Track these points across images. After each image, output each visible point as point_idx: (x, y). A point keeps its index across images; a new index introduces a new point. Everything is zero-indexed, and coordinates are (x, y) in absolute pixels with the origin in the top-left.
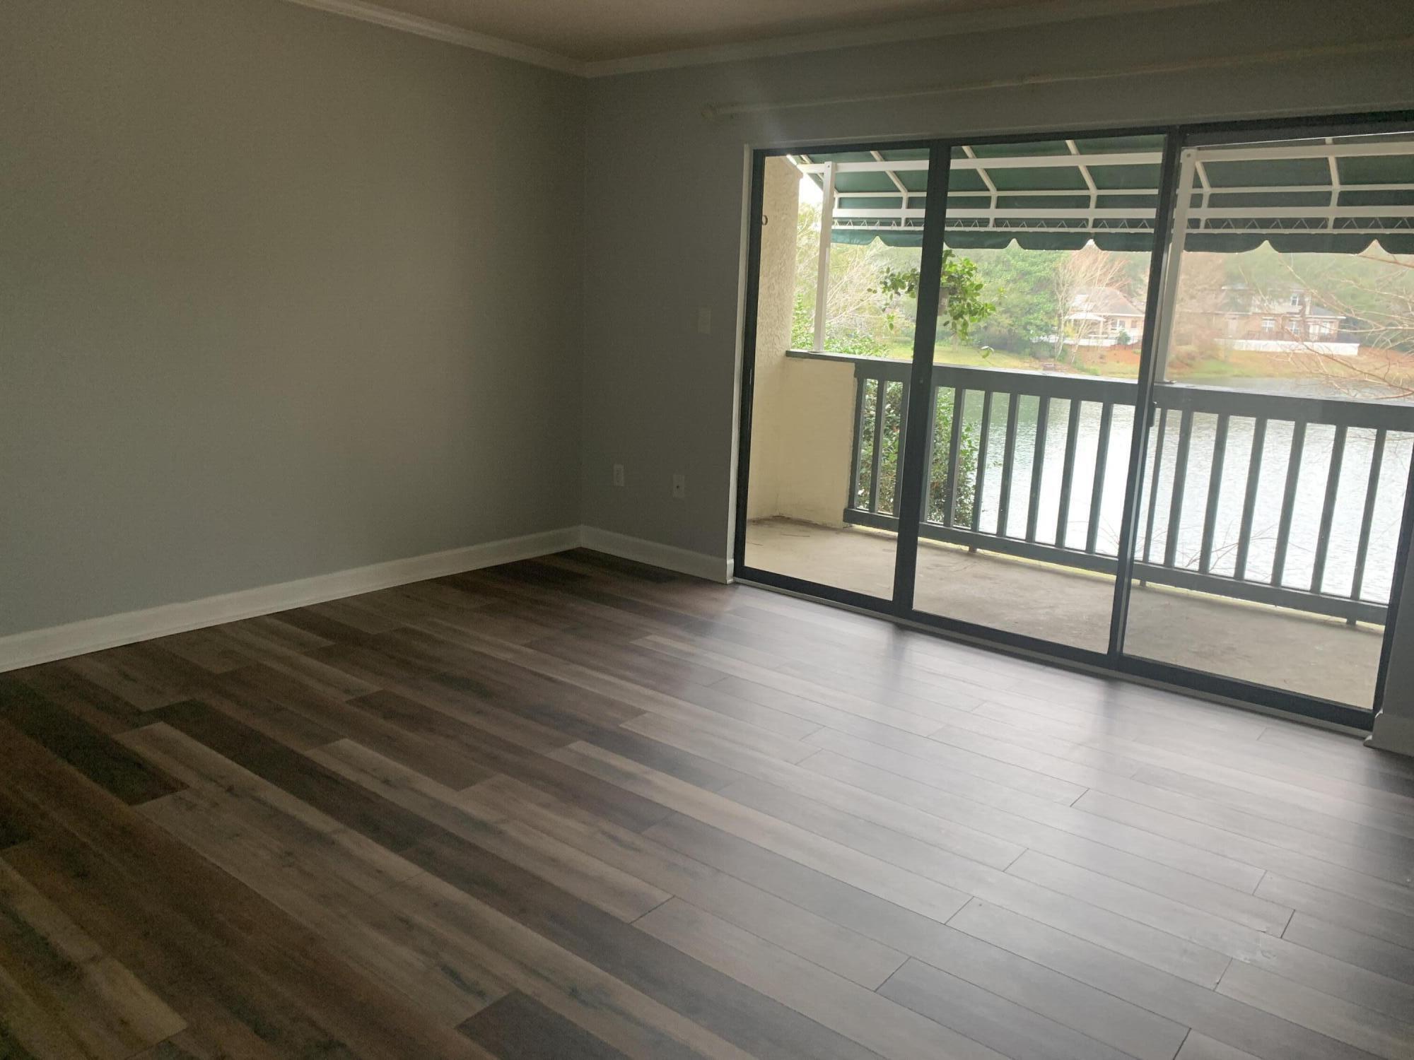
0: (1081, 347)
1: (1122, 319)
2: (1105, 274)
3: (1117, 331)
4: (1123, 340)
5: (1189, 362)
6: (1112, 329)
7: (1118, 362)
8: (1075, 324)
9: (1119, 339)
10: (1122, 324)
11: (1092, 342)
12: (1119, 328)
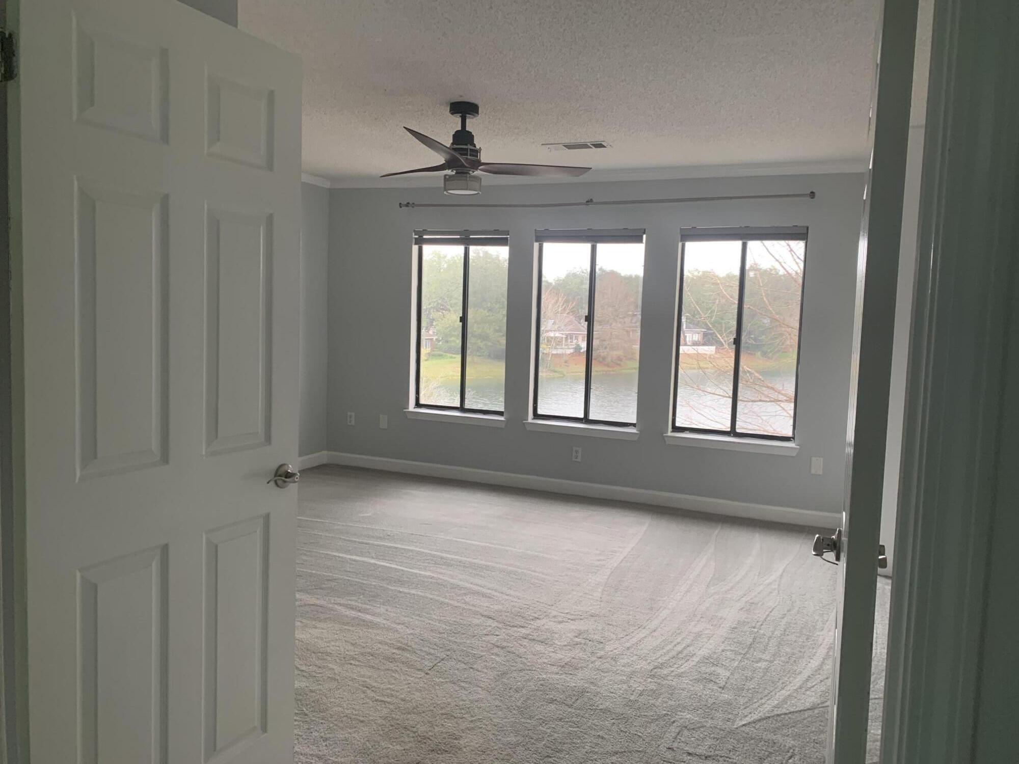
0: (553, 354)
1: (576, 335)
2: (564, 309)
3: (574, 343)
4: (578, 348)
5: (619, 362)
6: (571, 342)
7: (576, 365)
8: (548, 341)
9: (575, 349)
10: (577, 338)
11: (560, 351)
12: (575, 341)
